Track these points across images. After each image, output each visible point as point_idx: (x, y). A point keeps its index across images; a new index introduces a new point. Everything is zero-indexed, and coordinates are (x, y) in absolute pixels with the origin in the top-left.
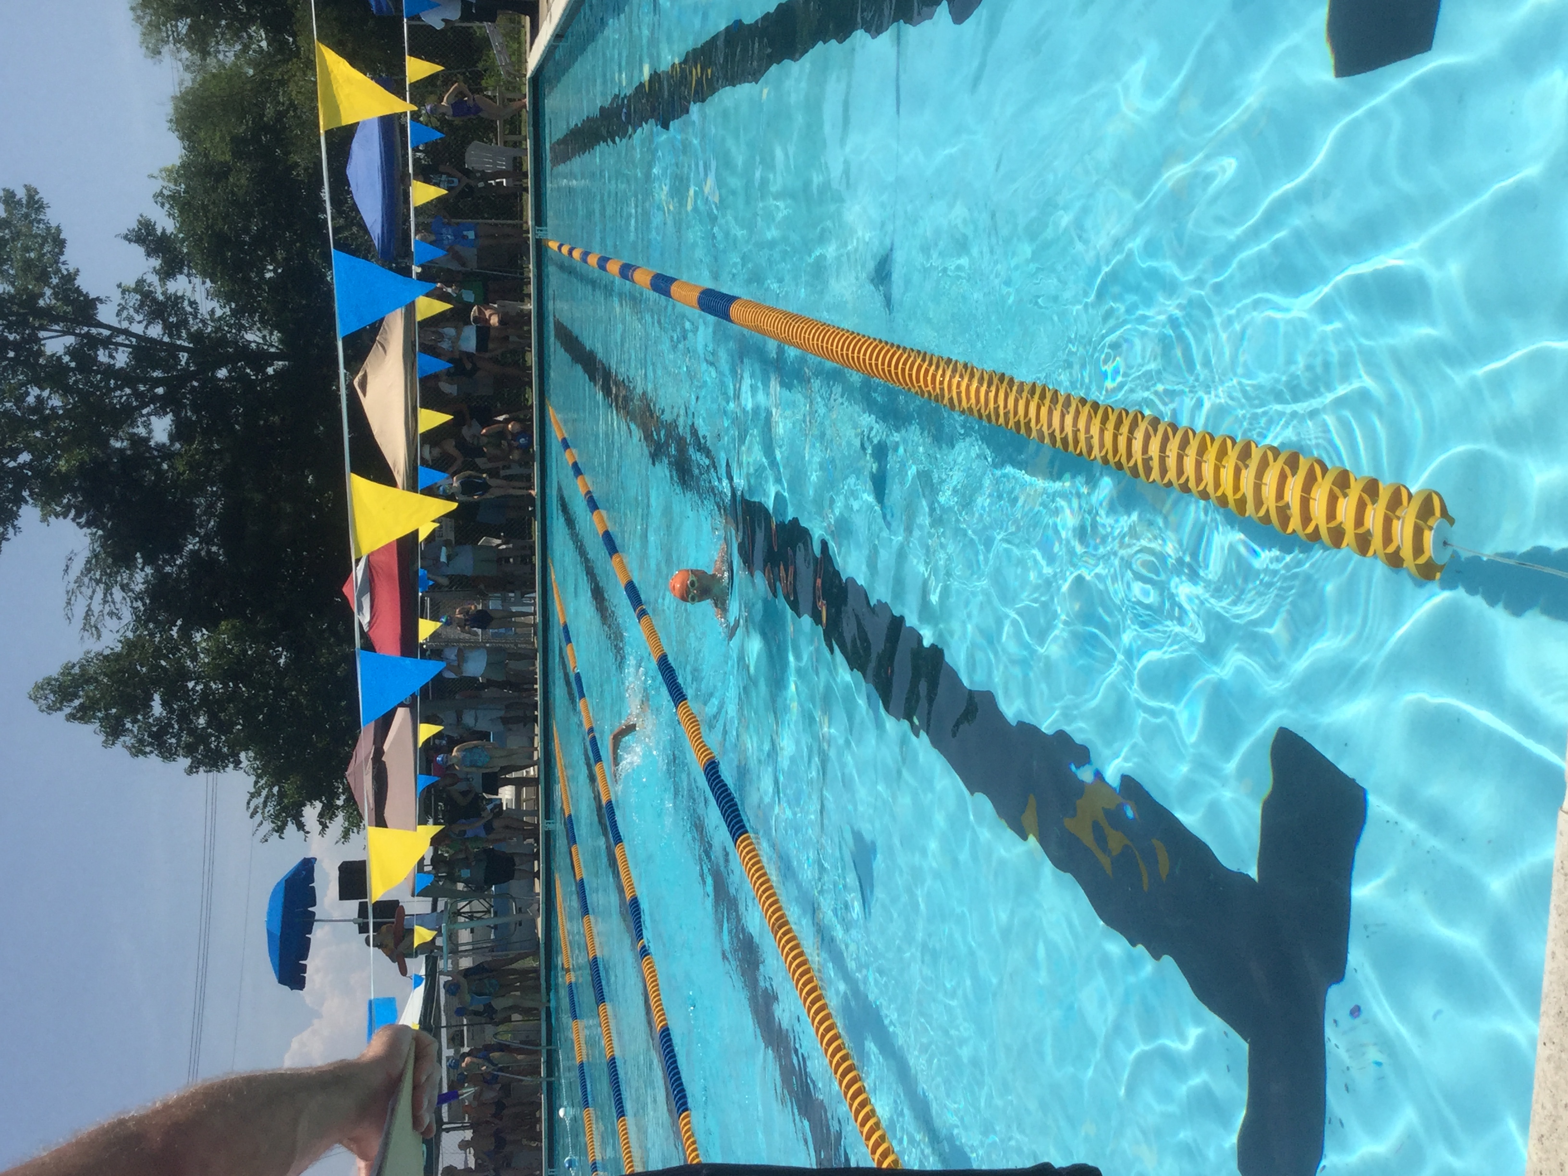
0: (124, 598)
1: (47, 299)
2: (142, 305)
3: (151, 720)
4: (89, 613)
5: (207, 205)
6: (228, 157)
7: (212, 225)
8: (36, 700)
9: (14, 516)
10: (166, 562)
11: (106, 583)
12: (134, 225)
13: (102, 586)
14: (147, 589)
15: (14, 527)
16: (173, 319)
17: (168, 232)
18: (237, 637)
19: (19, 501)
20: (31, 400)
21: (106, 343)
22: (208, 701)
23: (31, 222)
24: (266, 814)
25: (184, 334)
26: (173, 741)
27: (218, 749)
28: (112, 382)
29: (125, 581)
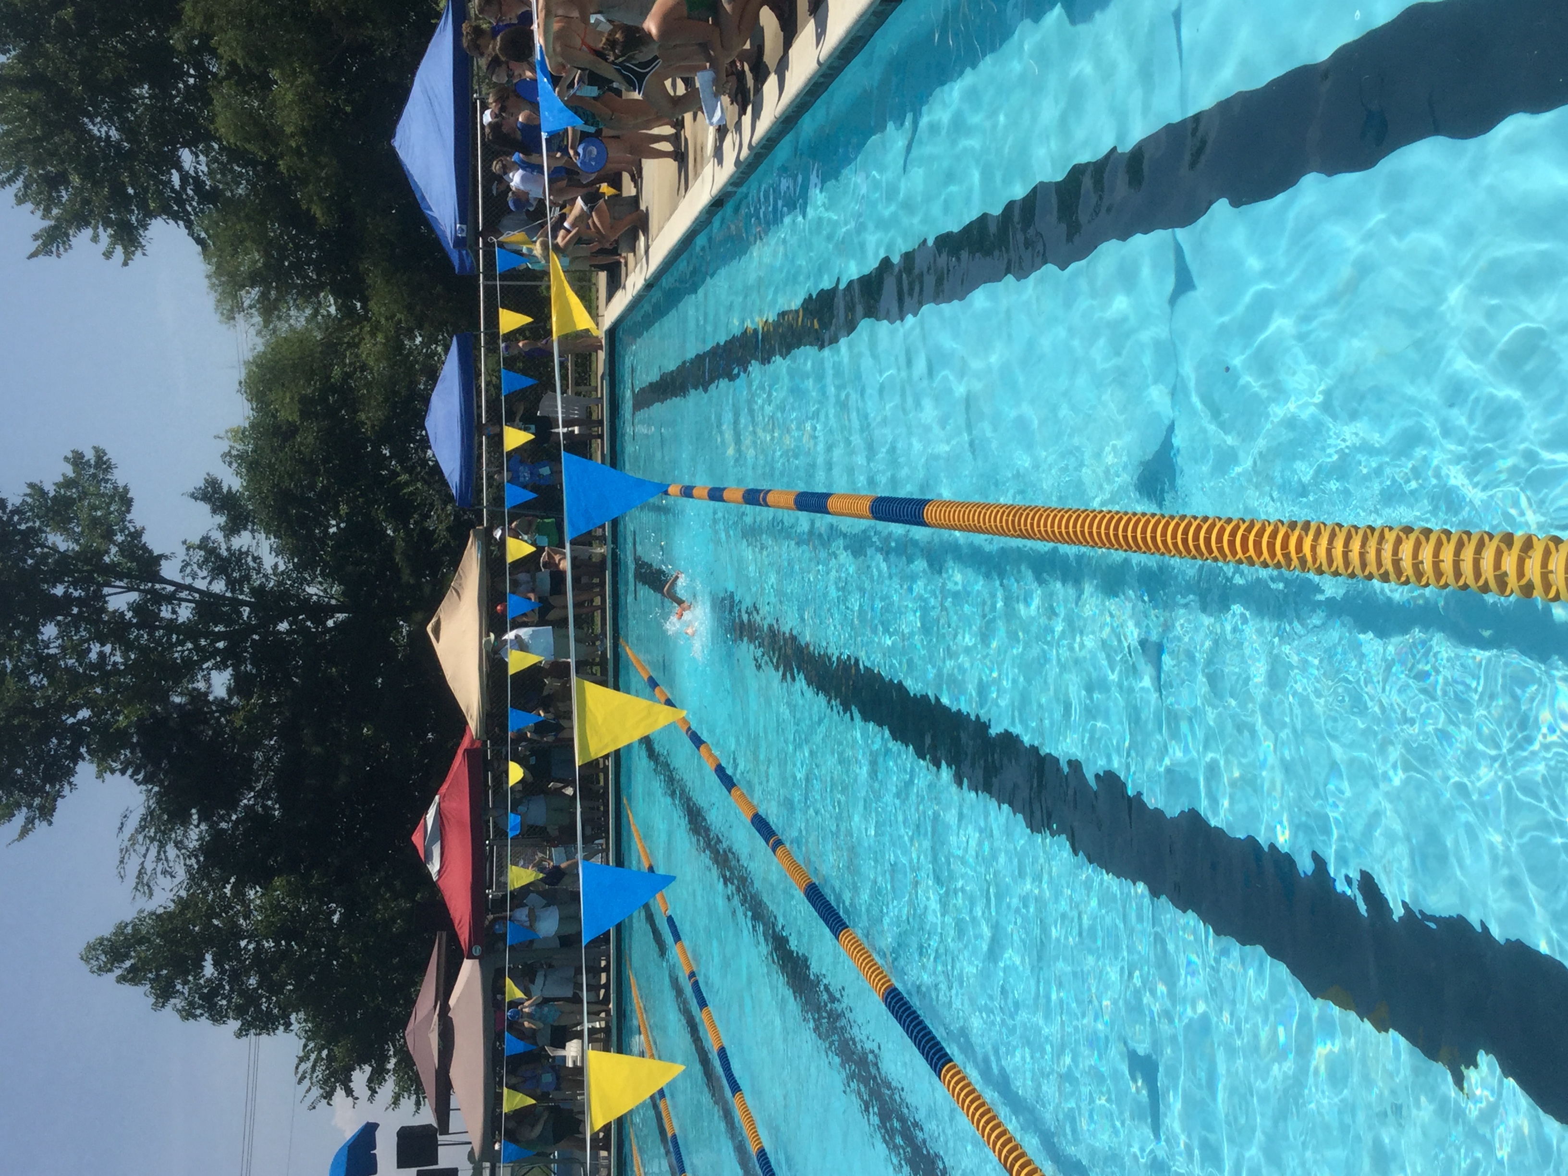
0: (178, 856)
1: (112, 555)
2: (206, 561)
3: (202, 981)
4: (141, 873)
5: (275, 464)
6: (295, 418)
7: (278, 485)
8: (86, 959)
9: (71, 772)
10: (222, 818)
11: (160, 841)
12: (201, 484)
13: (156, 844)
14: (201, 845)
15: (70, 783)
16: (236, 575)
17: (234, 490)
18: (293, 893)
19: (76, 757)
20: (93, 656)
21: (170, 599)
22: (259, 960)
23: (99, 482)
24: (314, 1080)
25: (246, 590)
26: (224, 1002)
27: (269, 1011)
28: (174, 636)
29: (179, 838)
